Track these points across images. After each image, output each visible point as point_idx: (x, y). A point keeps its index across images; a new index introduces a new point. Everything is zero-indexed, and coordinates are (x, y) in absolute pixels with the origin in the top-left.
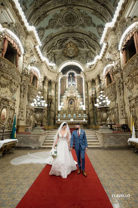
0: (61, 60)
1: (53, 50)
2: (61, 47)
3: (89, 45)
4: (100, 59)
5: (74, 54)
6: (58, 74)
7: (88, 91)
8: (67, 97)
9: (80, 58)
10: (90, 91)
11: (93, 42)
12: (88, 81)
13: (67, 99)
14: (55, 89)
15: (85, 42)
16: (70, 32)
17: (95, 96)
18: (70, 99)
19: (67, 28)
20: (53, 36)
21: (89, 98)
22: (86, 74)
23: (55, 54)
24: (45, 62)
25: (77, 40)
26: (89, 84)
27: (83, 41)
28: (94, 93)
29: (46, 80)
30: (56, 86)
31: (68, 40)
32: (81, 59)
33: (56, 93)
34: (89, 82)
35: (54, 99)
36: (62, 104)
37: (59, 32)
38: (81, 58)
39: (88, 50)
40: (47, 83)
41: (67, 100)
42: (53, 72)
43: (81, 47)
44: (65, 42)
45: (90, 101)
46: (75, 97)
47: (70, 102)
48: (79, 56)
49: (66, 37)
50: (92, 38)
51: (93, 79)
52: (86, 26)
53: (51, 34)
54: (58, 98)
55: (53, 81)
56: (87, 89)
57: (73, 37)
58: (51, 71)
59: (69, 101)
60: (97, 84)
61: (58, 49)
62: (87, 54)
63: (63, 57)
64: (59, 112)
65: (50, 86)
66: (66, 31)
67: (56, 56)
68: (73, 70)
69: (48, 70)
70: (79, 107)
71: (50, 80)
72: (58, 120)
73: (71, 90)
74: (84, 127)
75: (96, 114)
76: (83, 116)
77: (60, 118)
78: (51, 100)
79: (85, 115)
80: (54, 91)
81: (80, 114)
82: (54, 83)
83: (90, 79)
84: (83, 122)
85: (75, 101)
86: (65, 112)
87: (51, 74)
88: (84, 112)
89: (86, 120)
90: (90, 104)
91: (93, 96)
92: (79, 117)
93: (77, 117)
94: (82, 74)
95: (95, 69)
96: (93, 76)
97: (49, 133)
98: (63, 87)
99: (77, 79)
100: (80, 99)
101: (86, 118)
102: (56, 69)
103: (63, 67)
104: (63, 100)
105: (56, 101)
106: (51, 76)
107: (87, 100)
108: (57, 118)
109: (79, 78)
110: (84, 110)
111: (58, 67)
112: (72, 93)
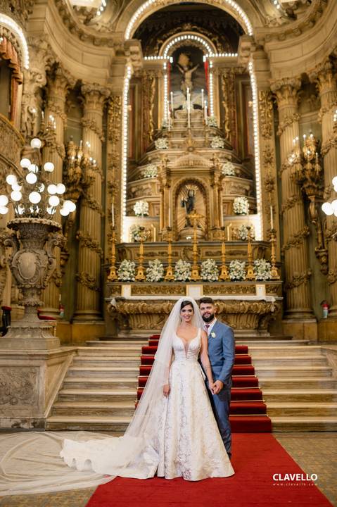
6: (118, 53)
7: (277, 140)
8: (169, 173)
10: (291, 140)
12: (281, 90)
13: (169, 181)
14: (105, 131)
17: (317, 167)
18: (185, 183)
21: (286, 175)
22: (267, 47)
26: (286, 104)
28: (309, 152)
29: (58, 83)
33: (109, 150)
34: (287, 93)
36: (140, 206)
40: (59, 95)
41: (168, 186)
42: (93, 40)
45: (289, 192)
47: (182, 197)
51: (304, 75)
54: (119, 177)
55: (92, 87)
56: (274, 131)
58: (81, 35)
59: (177, 194)
64: (122, 250)
65: (78, 113)
68: (195, 30)
69: (67, 29)
70: (231, 225)
71: (76, 80)
72: (120, 291)
73: (184, 135)
74: (258, 329)
75: (323, 264)
76: (254, 272)
77: (133, 284)
78: (80, 190)
79: (264, 268)
80: (100, 138)
81: (237, 262)
82: (95, 99)
83: (288, 78)
84: (255, 301)
85: (212, 193)
86: (157, 251)
87: (85, 48)
88: (256, 251)
89: (267, 292)
90: (291, 207)
91: (309, 166)
92: (234, 278)
93: (220, 275)
94: (249, 49)
95: (314, 22)
96: (306, 61)
97: (80, 354)
98: (144, 122)
99: (220, 76)
100: (235, 182)
101: (270, 283)
102: (108, 26)
103: (142, 16)
104: (144, 187)
105: (111, 192)
106: (85, 62)
107: (275, 186)
108: (114, 281)
109: (225, 71)
110: (257, 242)
111: (119, 17)
112: (191, 149)
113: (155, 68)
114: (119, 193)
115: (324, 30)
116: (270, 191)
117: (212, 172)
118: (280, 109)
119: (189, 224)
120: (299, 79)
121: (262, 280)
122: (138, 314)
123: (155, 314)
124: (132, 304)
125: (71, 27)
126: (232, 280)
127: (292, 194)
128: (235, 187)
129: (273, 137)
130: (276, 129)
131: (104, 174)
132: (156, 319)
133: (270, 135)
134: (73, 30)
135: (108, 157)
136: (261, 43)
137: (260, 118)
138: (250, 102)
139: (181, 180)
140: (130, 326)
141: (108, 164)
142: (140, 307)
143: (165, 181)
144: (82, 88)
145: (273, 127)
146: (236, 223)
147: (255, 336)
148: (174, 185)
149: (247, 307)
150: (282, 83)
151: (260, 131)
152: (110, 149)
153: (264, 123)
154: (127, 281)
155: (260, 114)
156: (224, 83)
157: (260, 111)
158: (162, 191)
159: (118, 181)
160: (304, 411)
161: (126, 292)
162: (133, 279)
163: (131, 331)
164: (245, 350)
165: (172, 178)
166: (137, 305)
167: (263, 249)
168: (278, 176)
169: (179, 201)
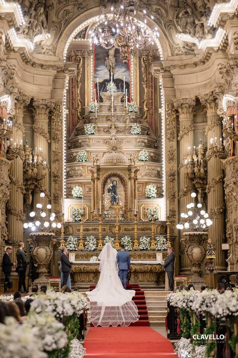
4: (216, 49)
6: (58, 72)
8: (99, 169)
12: (181, 106)
13: (98, 175)
14: (50, 132)
17: (202, 170)
18: (110, 176)
21: (183, 171)
22: (172, 71)
26: (182, 117)
29: (19, 105)
33: (53, 148)
34: (185, 109)
36: (77, 191)
40: (20, 114)
41: (98, 179)
42: (42, 66)
45: (184, 184)
46: (129, 169)
51: (197, 98)
54: (61, 168)
55: (41, 103)
56: (176, 136)
58: (33, 65)
59: (104, 184)
64: (66, 227)
70: (143, 206)
71: (30, 99)
73: (108, 119)
74: (157, 282)
76: (155, 244)
77: (77, 252)
79: (162, 242)
80: (47, 141)
81: (144, 238)
82: (43, 111)
83: (186, 99)
84: (155, 265)
85: (129, 184)
88: (159, 228)
90: (185, 196)
91: (196, 170)
92: (142, 248)
93: (133, 246)
94: (159, 71)
96: (199, 87)
98: (72, 100)
99: (140, 58)
100: (148, 166)
101: (165, 252)
102: (51, 48)
104: (77, 168)
105: (55, 181)
106: (35, 83)
107: (176, 177)
109: (145, 53)
110: (160, 222)
111: (59, 38)
112: (115, 148)
113: (82, 48)
114: (61, 181)
116: (172, 182)
118: (180, 120)
120: (194, 101)
121: (160, 250)
122: (81, 272)
123: (91, 272)
124: (77, 266)
126: (141, 250)
127: (186, 186)
128: (149, 169)
129: (175, 140)
132: (92, 275)
133: (173, 138)
137: (166, 125)
138: (160, 110)
139: (107, 174)
140: (75, 280)
141: (52, 159)
142: (82, 268)
143: (95, 175)
144: (35, 104)
146: (147, 204)
147: (155, 286)
148: (102, 178)
149: (149, 268)
150: (182, 102)
151: (166, 136)
153: (169, 129)
154: (73, 250)
155: (166, 122)
156: (144, 65)
157: (166, 119)
159: (60, 172)
161: (72, 258)
162: (77, 249)
163: (76, 284)
165: (100, 173)
166: (80, 266)
167: (163, 226)
168: (178, 171)
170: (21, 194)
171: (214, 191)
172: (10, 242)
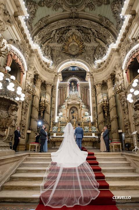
0: (60, 58)
1: (49, 43)
2: (60, 40)
3: (98, 38)
4: (115, 49)
5: (78, 51)
6: (55, 76)
7: (96, 97)
8: (68, 105)
9: (85, 56)
10: (100, 97)
11: (104, 30)
12: (97, 85)
13: (68, 107)
14: (52, 94)
15: (93, 33)
16: (73, 18)
17: (108, 103)
18: (72, 107)
19: (69, 11)
20: (49, 20)
21: (98, 106)
22: (93, 75)
23: (52, 50)
24: (36, 51)
25: (82, 31)
26: (98, 88)
27: (90, 31)
28: (105, 98)
29: (38, 80)
30: (52, 89)
31: (70, 31)
32: (87, 58)
34: (99, 85)
35: (49, 106)
36: (61, 114)
37: (58, 15)
38: (87, 56)
39: (96, 45)
40: (39, 84)
42: (49, 71)
43: (87, 41)
44: (66, 33)
45: (99, 110)
47: (72, 111)
48: (84, 54)
49: (68, 25)
50: (102, 25)
51: (103, 81)
52: (96, 6)
53: (46, 17)
54: (55, 106)
55: (48, 83)
56: (95, 95)
57: (77, 27)
58: (45, 69)
59: (70, 110)
60: (109, 86)
61: (56, 42)
62: (95, 50)
63: (63, 55)
65: (44, 90)
66: (68, 15)
67: (53, 52)
68: (75, 77)
69: (42, 67)
72: (53, 135)
74: (93, 146)
75: (109, 128)
76: (91, 129)
77: (57, 133)
78: (44, 108)
79: (94, 128)
80: (50, 96)
81: (86, 127)
82: (49, 86)
83: (99, 82)
84: (92, 138)
85: (79, 110)
86: (64, 125)
87: (47, 73)
88: (91, 125)
89: (95, 135)
90: (100, 114)
91: (105, 102)
92: (86, 131)
94: (89, 75)
95: (108, 63)
96: (104, 77)
97: (31, 156)
98: (63, 97)
101: (96, 133)
103: (62, 68)
104: (62, 110)
105: (53, 110)
106: (47, 77)
107: (96, 109)
108: (51, 132)
109: (82, 86)
110: (91, 122)
111: (56, 67)
112: (74, 99)
113: (66, 85)
114: (55, 110)
115: (109, 68)
116: (94, 110)
117: (79, 105)
118: (97, 90)
119: (73, 118)
121: (94, 132)
122: (58, 141)
124: (56, 138)
125: (43, 66)
130: (96, 95)
131: (51, 105)
134: (43, 67)
135: (52, 101)
136: (92, 73)
140: (55, 145)
141: (52, 103)
142: (58, 139)
144: (46, 83)
145: (95, 94)
147: (92, 148)
149: (90, 139)
150: (97, 83)
151: (92, 95)
152: (53, 99)
153: (93, 93)
154: (55, 132)
156: (82, 89)
158: (66, 110)
160: (127, 187)
161: (55, 135)
162: (57, 131)
163: (56, 147)
164: (93, 154)
167: (93, 124)
168: (96, 106)
169: (71, 112)
170: (37, 111)
171: (113, 110)
172: (30, 129)
